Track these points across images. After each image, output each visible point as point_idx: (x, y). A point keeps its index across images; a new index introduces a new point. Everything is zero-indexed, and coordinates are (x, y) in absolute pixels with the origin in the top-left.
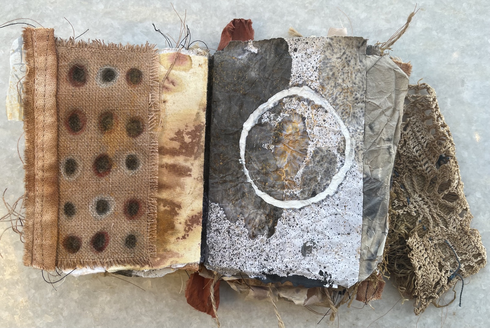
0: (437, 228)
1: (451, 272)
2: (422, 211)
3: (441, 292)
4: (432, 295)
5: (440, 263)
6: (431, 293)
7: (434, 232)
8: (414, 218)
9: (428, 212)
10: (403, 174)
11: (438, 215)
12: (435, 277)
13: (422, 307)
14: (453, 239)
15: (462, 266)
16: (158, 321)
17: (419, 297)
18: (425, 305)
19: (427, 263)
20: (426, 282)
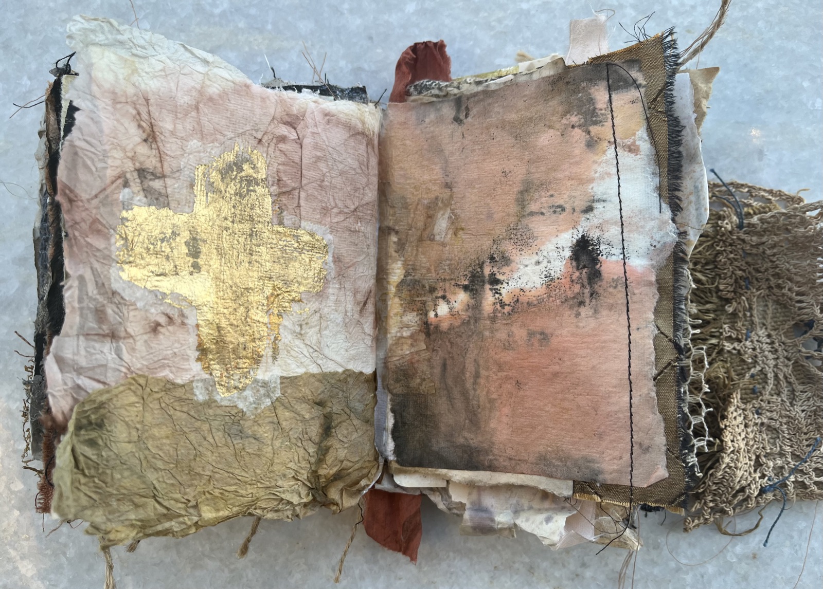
0: (775, 397)
1: (769, 479)
3: (740, 507)
4: (726, 506)
5: (758, 457)
6: (724, 503)
7: (769, 403)
8: (745, 367)
9: (772, 366)
10: (758, 290)
11: (786, 377)
12: (744, 477)
13: (699, 520)
14: (794, 428)
15: (792, 478)
17: (703, 500)
18: (706, 519)
20: (727, 480)
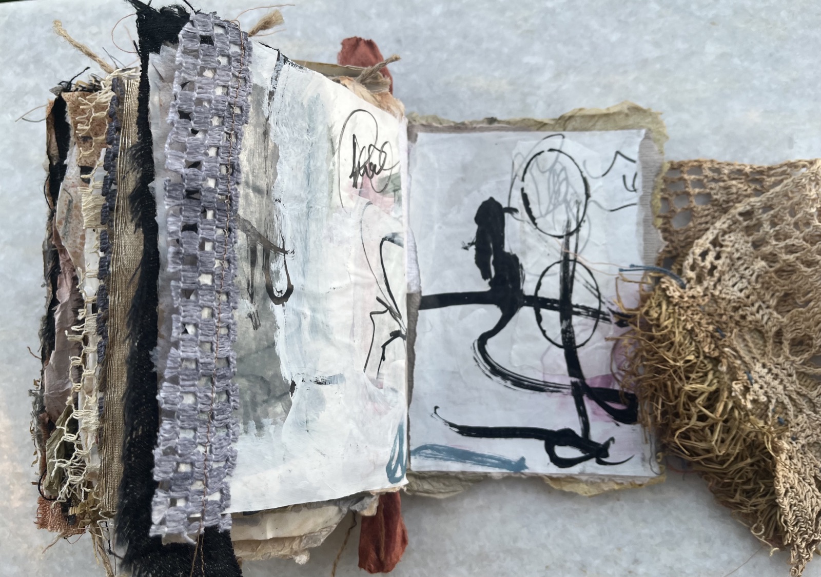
0: (800, 417)
2: (774, 393)
6: (812, 535)
7: (798, 425)
8: (763, 406)
9: (782, 392)
10: (731, 332)
11: (798, 393)
12: (814, 504)
13: (802, 564)
18: (807, 559)
19: (796, 481)
20: (801, 516)
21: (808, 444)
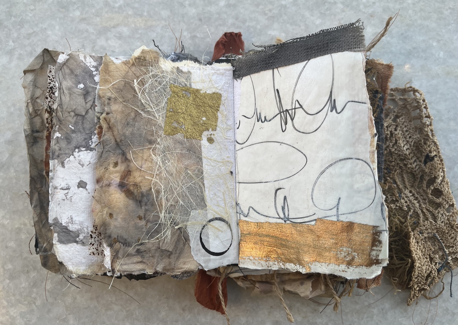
0: (426, 222)
1: (439, 264)
2: (413, 206)
3: (431, 284)
4: (424, 286)
5: (429, 255)
6: (423, 285)
7: (424, 226)
8: (405, 212)
9: (418, 207)
10: (395, 171)
11: (427, 210)
12: (427, 269)
13: (414, 298)
14: (441, 233)
15: (450, 258)
16: (128, 309)
17: (414, 289)
18: (417, 296)
20: (420, 274)
21: (429, 237)
